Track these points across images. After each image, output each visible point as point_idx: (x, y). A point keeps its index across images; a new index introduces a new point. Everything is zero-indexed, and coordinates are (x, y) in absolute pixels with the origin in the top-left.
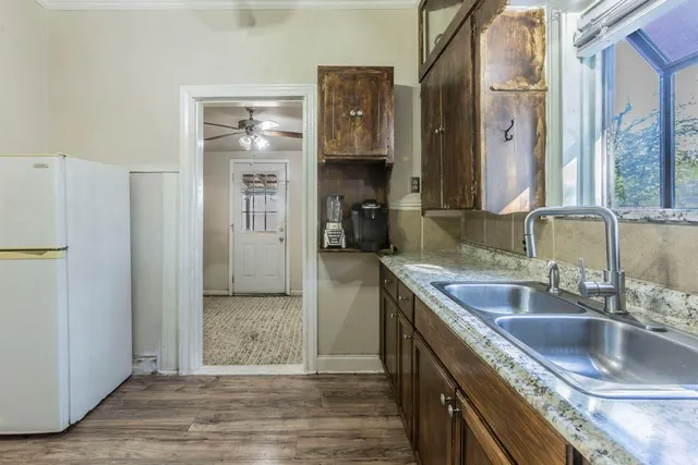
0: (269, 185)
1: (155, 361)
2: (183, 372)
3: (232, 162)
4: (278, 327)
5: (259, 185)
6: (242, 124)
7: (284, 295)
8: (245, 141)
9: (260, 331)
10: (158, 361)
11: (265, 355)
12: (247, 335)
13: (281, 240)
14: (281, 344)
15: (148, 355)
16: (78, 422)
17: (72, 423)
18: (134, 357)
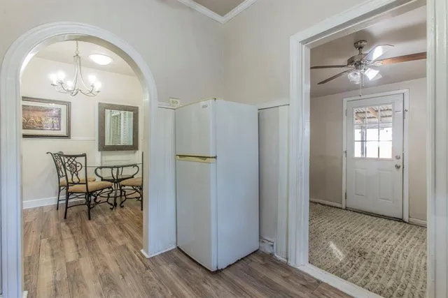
0: (384, 119)
1: (272, 246)
2: (291, 263)
3: (345, 100)
4: (391, 252)
5: (373, 120)
6: (351, 61)
7: (401, 220)
8: (354, 77)
9: (369, 250)
10: (275, 247)
11: (372, 279)
12: (353, 249)
13: (398, 167)
14: (395, 274)
15: (269, 239)
16: (222, 269)
17: (219, 268)
18: (260, 237)
